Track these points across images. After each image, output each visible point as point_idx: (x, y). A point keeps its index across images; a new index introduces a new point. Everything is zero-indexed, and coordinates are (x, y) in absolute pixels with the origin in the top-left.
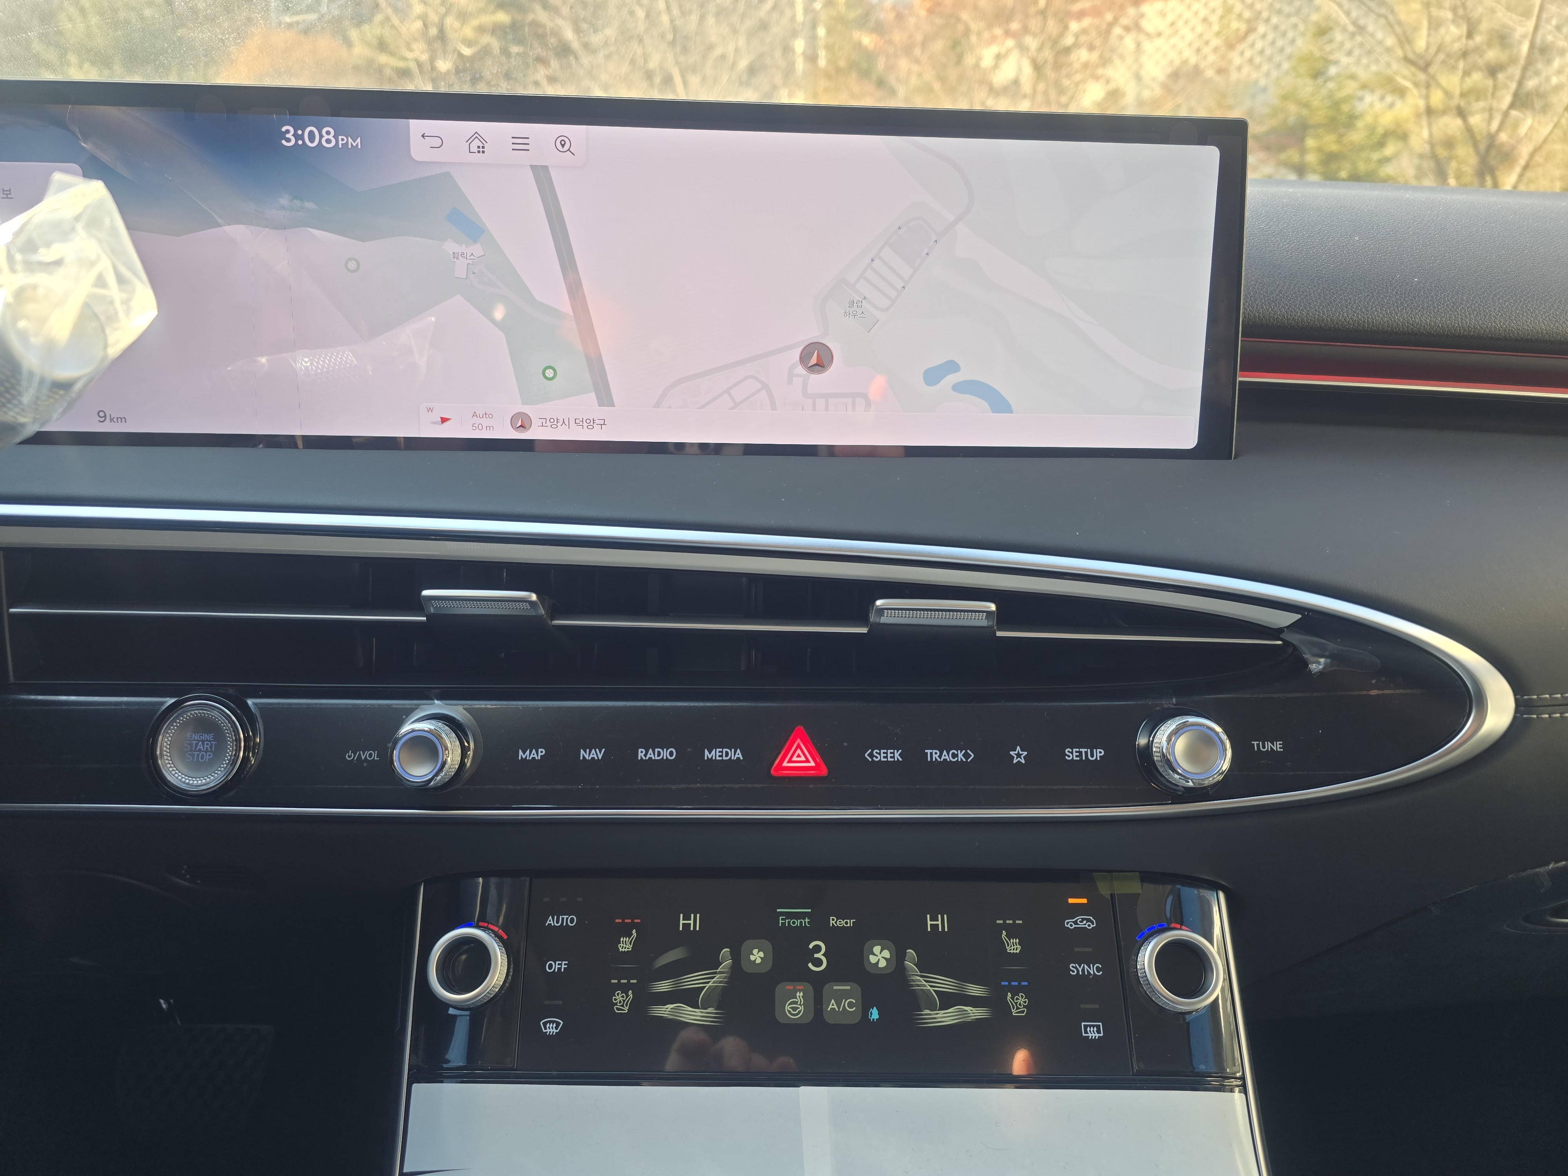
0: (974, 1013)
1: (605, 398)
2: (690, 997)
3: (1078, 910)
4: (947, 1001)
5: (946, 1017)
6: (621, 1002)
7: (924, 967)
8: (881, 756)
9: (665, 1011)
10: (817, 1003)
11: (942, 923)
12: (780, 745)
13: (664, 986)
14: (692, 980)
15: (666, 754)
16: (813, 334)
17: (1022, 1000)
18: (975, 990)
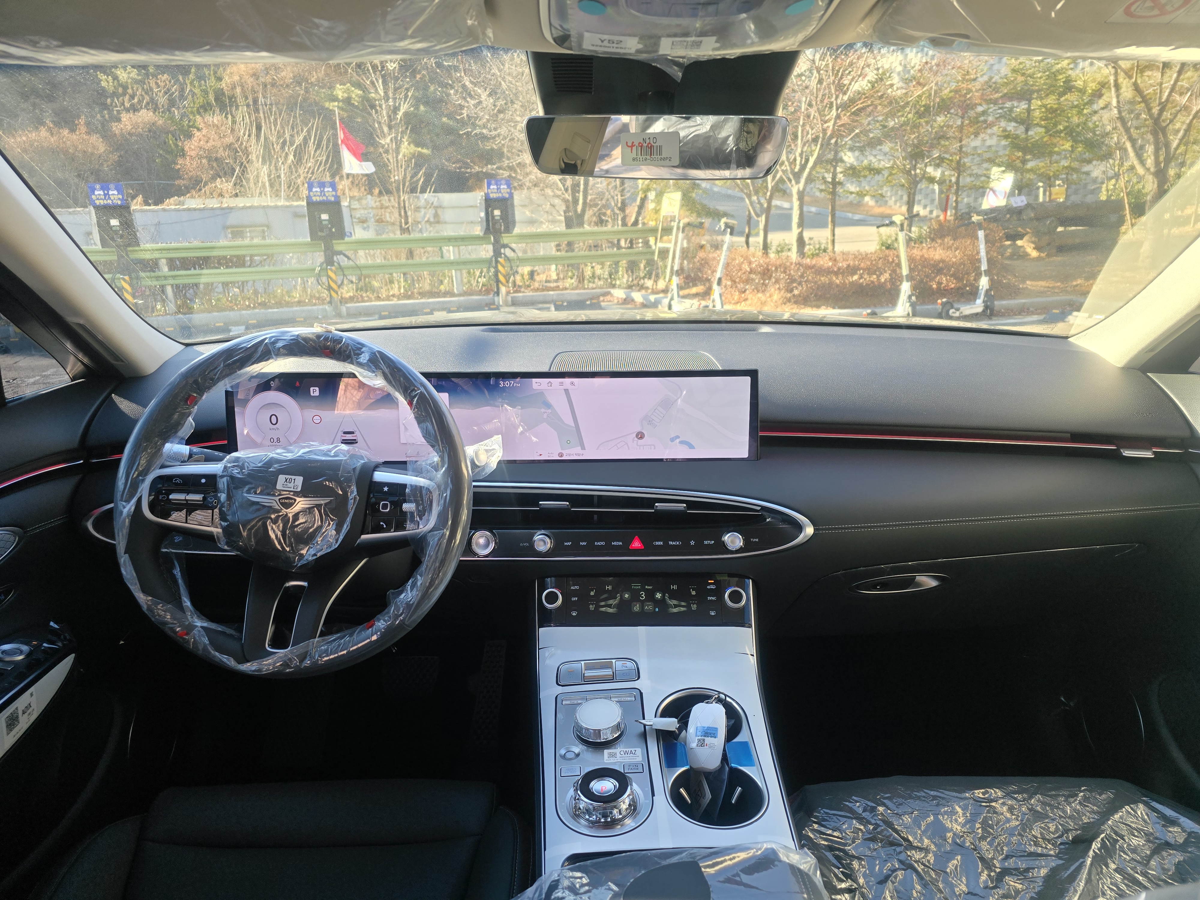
0: (683, 609)
1: (583, 448)
2: (610, 606)
3: (711, 584)
4: (676, 606)
5: (675, 610)
6: (592, 607)
7: (670, 598)
8: (658, 543)
9: (603, 609)
10: (642, 607)
11: (675, 587)
12: (631, 541)
13: (603, 603)
14: (611, 602)
15: (603, 543)
16: (639, 429)
17: (695, 606)
18: (683, 604)
